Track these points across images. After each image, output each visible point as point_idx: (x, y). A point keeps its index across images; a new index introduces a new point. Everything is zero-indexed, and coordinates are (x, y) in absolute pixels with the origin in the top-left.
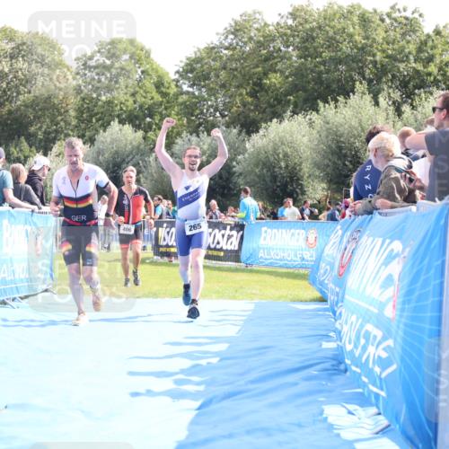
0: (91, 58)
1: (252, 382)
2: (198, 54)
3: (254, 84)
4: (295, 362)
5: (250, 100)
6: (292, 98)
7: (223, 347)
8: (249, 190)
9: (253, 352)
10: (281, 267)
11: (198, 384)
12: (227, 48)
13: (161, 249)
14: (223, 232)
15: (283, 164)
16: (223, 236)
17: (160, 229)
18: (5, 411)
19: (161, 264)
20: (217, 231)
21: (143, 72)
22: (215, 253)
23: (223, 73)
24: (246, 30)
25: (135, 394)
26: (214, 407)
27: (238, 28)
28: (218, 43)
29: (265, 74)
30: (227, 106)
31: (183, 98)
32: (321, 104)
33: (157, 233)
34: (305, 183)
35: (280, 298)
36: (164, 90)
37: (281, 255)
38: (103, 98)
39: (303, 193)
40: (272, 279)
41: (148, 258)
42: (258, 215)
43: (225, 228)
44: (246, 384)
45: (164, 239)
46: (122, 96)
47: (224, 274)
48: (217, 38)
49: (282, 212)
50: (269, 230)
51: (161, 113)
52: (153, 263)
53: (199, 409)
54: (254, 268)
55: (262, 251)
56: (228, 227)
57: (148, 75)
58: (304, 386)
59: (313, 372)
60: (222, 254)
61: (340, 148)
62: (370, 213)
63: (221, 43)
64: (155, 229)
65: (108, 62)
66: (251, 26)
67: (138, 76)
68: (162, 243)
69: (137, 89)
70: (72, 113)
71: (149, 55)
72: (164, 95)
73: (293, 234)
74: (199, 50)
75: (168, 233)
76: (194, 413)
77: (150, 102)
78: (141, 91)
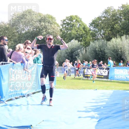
0: (64, 21)
1: (113, 114)
2: (96, 19)
6: (122, 31)
7: (105, 103)
8: (111, 58)
9: (113, 105)
10: (120, 80)
12: (103, 17)
13: (85, 76)
14: (103, 70)
15: (120, 50)
16: (103, 71)
17: (85, 70)
19: (85, 80)
20: (101, 70)
21: (79, 25)
22: (101, 76)
23: (102, 24)
24: (109, 12)
25: (80, 117)
26: (102, 121)
27: (106, 11)
28: (101, 16)
29: (115, 24)
30: (104, 34)
31: (91, 32)
33: (84, 71)
35: (120, 89)
36: (86, 30)
37: (121, 77)
39: (126, 59)
40: (118, 84)
41: (82, 78)
42: (113, 65)
43: (104, 69)
44: (112, 114)
45: (86, 73)
47: (103, 82)
48: (101, 14)
49: (120, 64)
50: (117, 70)
51: (84, 37)
52: (83, 79)
53: (98, 121)
54: (112, 80)
55: (115, 76)
56: (105, 69)
57: (81, 26)
60: (103, 77)
63: (102, 16)
64: (83, 70)
65: (69, 22)
66: (110, 11)
67: (78, 26)
68: (85, 74)
71: (81, 20)
72: (86, 31)
73: (124, 71)
74: (96, 18)
75: (87, 71)
76: (97, 123)
77: (82, 33)
78: (79, 30)
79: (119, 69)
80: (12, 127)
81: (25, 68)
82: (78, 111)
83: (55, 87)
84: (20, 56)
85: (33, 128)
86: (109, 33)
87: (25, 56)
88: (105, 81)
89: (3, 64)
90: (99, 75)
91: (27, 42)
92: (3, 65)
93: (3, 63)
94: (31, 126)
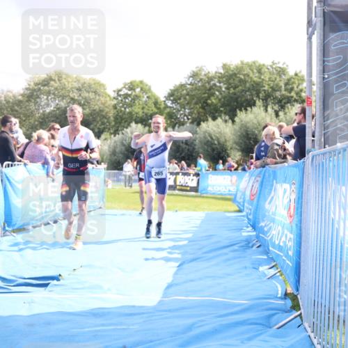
0: (120, 90)
1: (206, 253)
2: (176, 87)
3: (204, 102)
4: (226, 242)
5: (201, 110)
7: (190, 235)
8: (202, 156)
9: (205, 238)
10: (219, 194)
11: (179, 254)
12: (189, 85)
14: (189, 177)
16: (189, 179)
18: (81, 269)
20: (186, 177)
21: (148, 97)
22: (183, 188)
23: (187, 97)
25: (147, 259)
26: (185, 266)
27: (194, 74)
29: (209, 98)
30: (190, 114)
31: (168, 110)
32: (238, 112)
34: (228, 152)
35: (218, 210)
36: (158, 106)
37: (218, 189)
38: (127, 110)
40: (214, 201)
42: (207, 168)
43: (190, 175)
44: (202, 254)
46: (137, 110)
47: (189, 199)
50: (213, 176)
53: (178, 267)
54: (205, 195)
55: (210, 187)
56: (192, 175)
57: (150, 98)
58: (231, 255)
59: (236, 247)
60: (189, 188)
61: (248, 134)
62: (264, 167)
63: (186, 82)
66: (201, 73)
67: (145, 99)
69: (145, 106)
70: (112, 118)
71: (150, 88)
72: (159, 109)
73: (224, 178)
76: (176, 269)
77: (151, 112)
78: (147, 107)
79: (217, 175)
80: (25, 279)
81: (50, 174)
82: (144, 249)
83: (104, 206)
84: (41, 151)
85: (63, 279)
86: (199, 113)
87: (50, 151)
88: (193, 196)
89: (8, 167)
90: (182, 186)
91: (53, 126)
92: (10, 167)
93: (8, 165)
94: (60, 275)
